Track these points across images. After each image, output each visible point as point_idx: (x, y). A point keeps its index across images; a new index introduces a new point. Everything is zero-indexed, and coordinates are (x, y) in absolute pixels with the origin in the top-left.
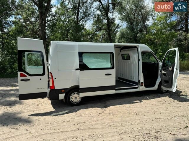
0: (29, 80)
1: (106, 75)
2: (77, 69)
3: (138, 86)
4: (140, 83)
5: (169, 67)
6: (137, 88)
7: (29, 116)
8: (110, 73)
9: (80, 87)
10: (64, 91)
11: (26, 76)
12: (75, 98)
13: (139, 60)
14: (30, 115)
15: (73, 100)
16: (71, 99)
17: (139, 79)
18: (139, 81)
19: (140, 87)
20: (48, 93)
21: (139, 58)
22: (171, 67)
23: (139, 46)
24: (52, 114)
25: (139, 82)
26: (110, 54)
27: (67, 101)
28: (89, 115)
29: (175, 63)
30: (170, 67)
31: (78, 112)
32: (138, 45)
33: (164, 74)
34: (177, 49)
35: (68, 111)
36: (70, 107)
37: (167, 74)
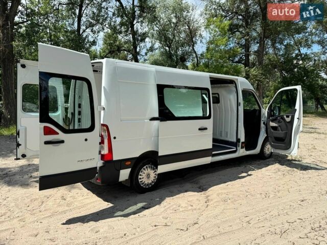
0: (62, 142)
1: (200, 129)
2: (153, 119)
3: (237, 148)
4: (240, 144)
5: (285, 117)
6: (234, 152)
7: (63, 224)
8: (205, 127)
9: (160, 154)
10: (129, 163)
11: (57, 134)
12: (147, 176)
13: (238, 104)
14: (64, 222)
15: (143, 182)
16: (140, 179)
17: (239, 137)
18: (238, 140)
19: (239, 150)
20: (98, 169)
21: (239, 101)
22: (290, 117)
23: (238, 81)
24: (116, 215)
25: (239, 142)
26: (200, 91)
27: (134, 183)
28: (190, 208)
29: (296, 110)
30: (288, 117)
31: (164, 203)
32: (237, 79)
33: (275, 128)
34: (299, 88)
35: (144, 203)
36: (138, 195)
37: (279, 128)
